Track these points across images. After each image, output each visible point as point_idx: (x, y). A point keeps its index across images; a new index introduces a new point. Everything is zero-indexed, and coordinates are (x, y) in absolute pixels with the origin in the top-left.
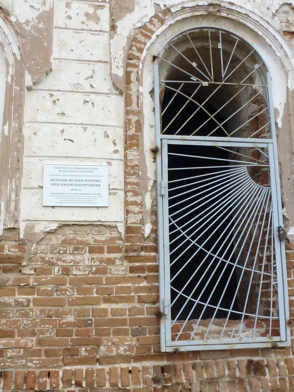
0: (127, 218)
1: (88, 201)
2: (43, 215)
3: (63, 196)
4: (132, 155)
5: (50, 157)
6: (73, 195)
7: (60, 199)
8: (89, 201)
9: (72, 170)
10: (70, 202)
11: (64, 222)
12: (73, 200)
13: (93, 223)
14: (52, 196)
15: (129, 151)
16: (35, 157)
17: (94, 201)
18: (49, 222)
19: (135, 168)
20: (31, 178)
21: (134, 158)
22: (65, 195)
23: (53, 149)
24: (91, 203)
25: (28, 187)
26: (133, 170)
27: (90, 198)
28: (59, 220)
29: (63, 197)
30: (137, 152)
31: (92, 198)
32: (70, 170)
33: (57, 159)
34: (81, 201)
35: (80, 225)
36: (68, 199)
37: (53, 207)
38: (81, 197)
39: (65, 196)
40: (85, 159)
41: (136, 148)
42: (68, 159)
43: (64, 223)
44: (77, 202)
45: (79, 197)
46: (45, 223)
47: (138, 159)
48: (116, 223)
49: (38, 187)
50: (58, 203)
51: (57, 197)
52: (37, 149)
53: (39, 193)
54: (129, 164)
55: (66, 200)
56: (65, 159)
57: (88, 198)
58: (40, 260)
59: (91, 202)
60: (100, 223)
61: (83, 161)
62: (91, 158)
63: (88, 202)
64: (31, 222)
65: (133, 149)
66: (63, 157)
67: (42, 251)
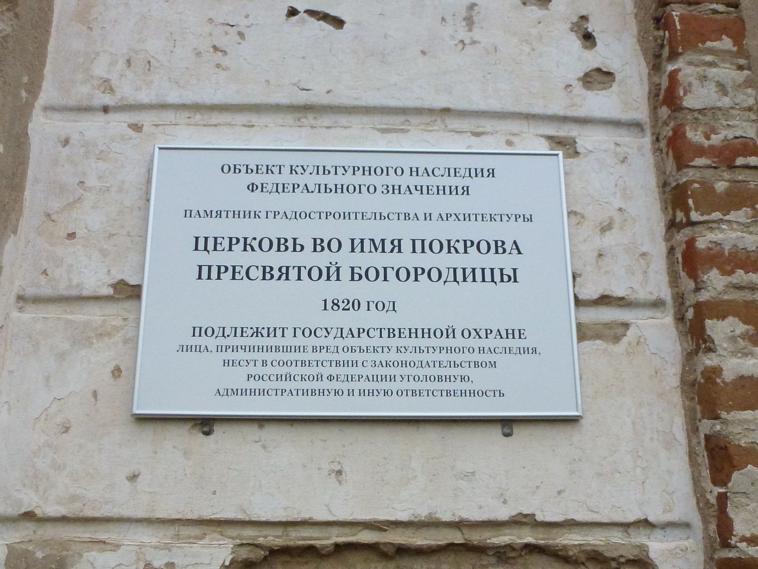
0: (723, 499)
1: (440, 378)
2: (133, 478)
3: (269, 349)
4: (713, 88)
5: (197, 108)
6: (340, 343)
7: (251, 370)
8: (448, 379)
9: (331, 180)
10: (316, 385)
11: (279, 531)
12: (343, 371)
13: (476, 537)
14: (198, 349)
15: (690, 63)
16: (106, 109)
17: (481, 379)
18: (172, 531)
19: (740, 161)
20: (72, 236)
21: (726, 102)
22: (289, 340)
23: (218, 66)
24: (463, 393)
25: (47, 291)
26: (726, 175)
27: (453, 357)
28: (240, 516)
29: (269, 357)
30: (741, 68)
31: (467, 357)
32: (322, 179)
33: (241, 118)
34: (393, 378)
35: (392, 550)
36: (306, 371)
37: (206, 424)
38: (393, 356)
39: (287, 349)
40: (414, 120)
41: (726, 43)
42: (310, 119)
43: (274, 538)
44: (365, 385)
45: (378, 357)
46: (147, 536)
47: (750, 109)
48: (640, 538)
49: (111, 291)
50: (235, 392)
51: (229, 355)
52: (121, 64)
53: (117, 329)
54: (694, 135)
55: (289, 377)
56: (289, 119)
57: (437, 357)
59: (458, 386)
60: (528, 537)
61: (403, 131)
62: (446, 111)
63: (445, 386)
64: (50, 532)
65: (711, 51)
66: (277, 108)
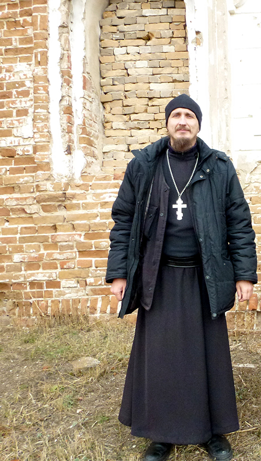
58: (255, 189)
67: (256, 180)
